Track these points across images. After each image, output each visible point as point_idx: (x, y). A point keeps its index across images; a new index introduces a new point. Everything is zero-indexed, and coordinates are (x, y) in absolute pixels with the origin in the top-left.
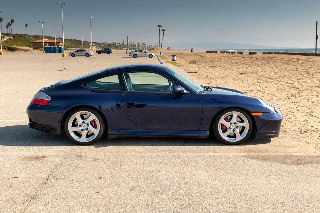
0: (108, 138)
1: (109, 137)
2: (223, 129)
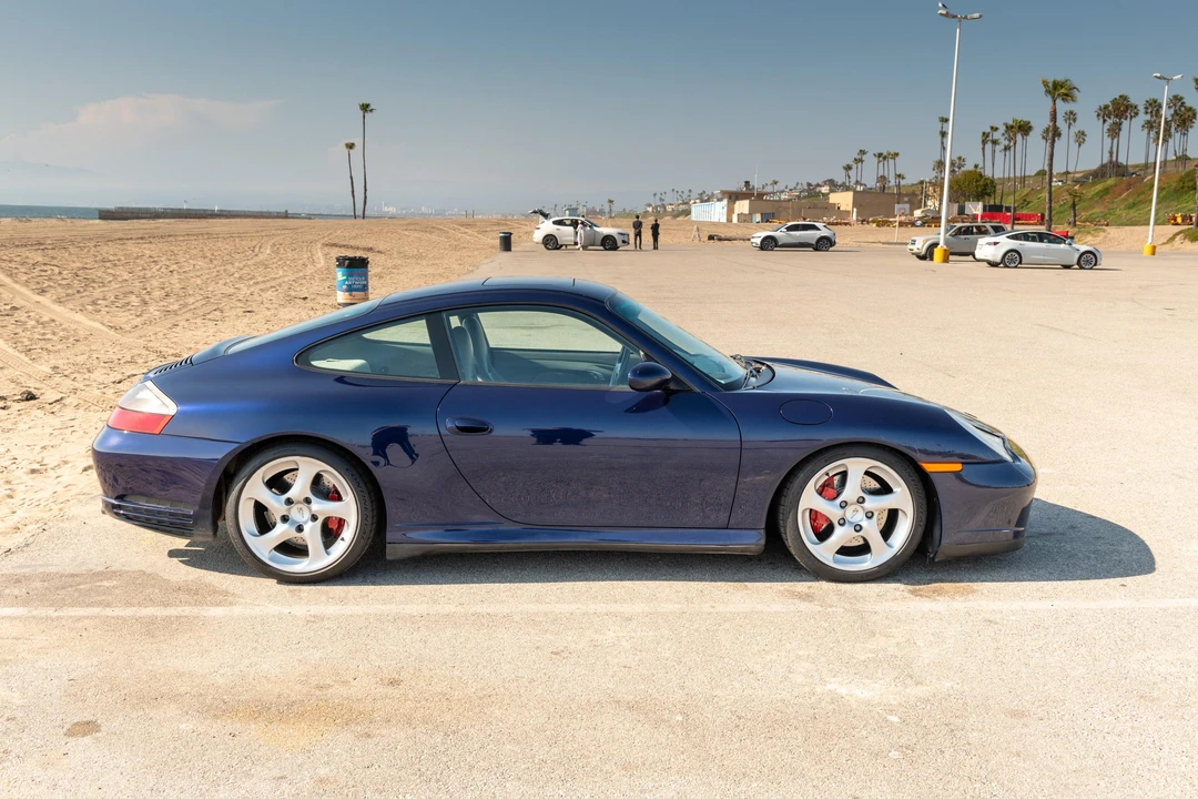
0: (388, 558)
1: (393, 552)
2: (815, 521)
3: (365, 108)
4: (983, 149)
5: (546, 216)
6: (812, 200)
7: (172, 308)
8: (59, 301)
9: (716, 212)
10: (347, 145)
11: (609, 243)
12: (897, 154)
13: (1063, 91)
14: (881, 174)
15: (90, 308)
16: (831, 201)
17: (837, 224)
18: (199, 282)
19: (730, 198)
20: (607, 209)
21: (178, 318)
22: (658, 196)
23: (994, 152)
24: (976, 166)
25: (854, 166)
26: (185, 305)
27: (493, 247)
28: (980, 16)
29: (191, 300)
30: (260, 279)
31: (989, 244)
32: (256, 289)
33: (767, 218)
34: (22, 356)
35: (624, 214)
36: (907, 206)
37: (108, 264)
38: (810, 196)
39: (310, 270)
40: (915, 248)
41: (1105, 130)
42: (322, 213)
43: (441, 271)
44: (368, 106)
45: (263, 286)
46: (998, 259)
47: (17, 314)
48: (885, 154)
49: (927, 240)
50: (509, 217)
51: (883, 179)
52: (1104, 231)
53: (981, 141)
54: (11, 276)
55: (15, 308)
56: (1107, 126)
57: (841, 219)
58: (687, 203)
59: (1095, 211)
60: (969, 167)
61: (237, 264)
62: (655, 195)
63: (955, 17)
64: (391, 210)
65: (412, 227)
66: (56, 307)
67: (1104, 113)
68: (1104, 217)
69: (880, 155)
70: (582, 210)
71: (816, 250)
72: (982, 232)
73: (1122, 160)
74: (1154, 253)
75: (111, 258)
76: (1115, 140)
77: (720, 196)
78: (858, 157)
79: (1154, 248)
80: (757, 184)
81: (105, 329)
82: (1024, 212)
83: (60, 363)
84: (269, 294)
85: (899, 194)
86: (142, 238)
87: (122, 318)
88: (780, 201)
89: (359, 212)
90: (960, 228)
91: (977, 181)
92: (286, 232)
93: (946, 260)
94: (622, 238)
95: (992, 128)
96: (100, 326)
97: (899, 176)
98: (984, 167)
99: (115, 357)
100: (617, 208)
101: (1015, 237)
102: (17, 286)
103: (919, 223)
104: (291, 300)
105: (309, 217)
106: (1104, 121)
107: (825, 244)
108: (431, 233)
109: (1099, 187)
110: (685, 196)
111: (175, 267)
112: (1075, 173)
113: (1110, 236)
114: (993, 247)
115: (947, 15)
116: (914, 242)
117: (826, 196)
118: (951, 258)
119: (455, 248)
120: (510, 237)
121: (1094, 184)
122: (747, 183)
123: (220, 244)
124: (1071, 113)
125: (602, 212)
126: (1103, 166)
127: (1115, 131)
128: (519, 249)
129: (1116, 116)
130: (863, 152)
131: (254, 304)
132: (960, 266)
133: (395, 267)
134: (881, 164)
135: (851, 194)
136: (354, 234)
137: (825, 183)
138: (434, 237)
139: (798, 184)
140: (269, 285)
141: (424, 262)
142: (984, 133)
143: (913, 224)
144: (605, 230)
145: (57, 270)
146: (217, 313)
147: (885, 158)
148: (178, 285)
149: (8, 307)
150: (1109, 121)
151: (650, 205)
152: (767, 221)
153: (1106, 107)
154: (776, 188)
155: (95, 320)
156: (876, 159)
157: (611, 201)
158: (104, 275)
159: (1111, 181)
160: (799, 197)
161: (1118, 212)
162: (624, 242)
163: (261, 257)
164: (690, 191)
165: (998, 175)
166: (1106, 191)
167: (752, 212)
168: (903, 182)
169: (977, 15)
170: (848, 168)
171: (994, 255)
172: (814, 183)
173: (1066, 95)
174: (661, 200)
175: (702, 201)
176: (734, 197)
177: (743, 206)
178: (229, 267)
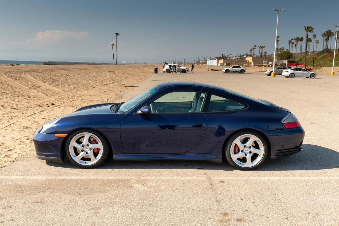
3: (117, 34)
4: (289, 45)
5: (167, 64)
6: (241, 59)
7: (75, 86)
8: (49, 85)
9: (214, 63)
10: (112, 44)
11: (184, 71)
12: (265, 47)
13: (310, 29)
14: (260, 52)
15: (57, 86)
16: (246, 60)
17: (247, 66)
18: (80, 81)
19: (218, 59)
20: (183, 62)
21: (78, 89)
22: (198, 58)
23: (292, 46)
24: (287, 50)
25: (253, 50)
26: (79, 86)
27: (152, 72)
28: (284, 10)
29: (80, 85)
30: (94, 80)
31: (286, 71)
32: (94, 82)
33: (228, 64)
34: (47, 96)
35: (188, 63)
36: (267, 61)
37: (57, 76)
38: (241, 58)
39: (106, 78)
40: (266, 73)
41: (324, 40)
42: (104, 63)
43: (139, 78)
44: (118, 34)
45: (96, 82)
46: (288, 75)
47: (41, 87)
48: (262, 46)
49: (270, 71)
50: (156, 64)
51: (261, 53)
52: (322, 68)
53: (288, 43)
54: (35, 79)
55: (39, 86)
56: (325, 38)
57: (249, 65)
58: (206, 60)
59: (321, 62)
60: (285, 50)
61: (88, 76)
62: (197, 58)
63: (277, 10)
64: (123, 62)
65: (131, 67)
66: (49, 86)
67: (324, 35)
68: (323, 64)
69: (260, 47)
70: (176, 62)
71: (240, 73)
72: (285, 68)
73: (329, 48)
74: (334, 74)
75: (57, 75)
76: (327, 43)
77: (215, 58)
78: (254, 47)
79: (334, 73)
80: (225, 55)
81: (62, 91)
82: (301, 63)
83: (56, 98)
84: (98, 84)
85: (265, 58)
86: (62, 70)
87: (65, 89)
88: (232, 60)
89: (115, 63)
90: (279, 67)
91: (287, 54)
92: (98, 68)
93: (275, 76)
94: (187, 70)
95: (292, 39)
96: (61, 90)
97: (265, 53)
98: (289, 50)
99: (67, 97)
100: (186, 62)
101: (293, 70)
102: (38, 81)
103: (270, 66)
104: (103, 85)
105: (101, 64)
106: (324, 37)
107: (242, 71)
108: (136, 68)
109: (322, 56)
110: (205, 58)
111: (73, 77)
112: (316, 52)
113: (323, 69)
114: (287, 72)
115: (275, 10)
116: (266, 71)
117: (245, 58)
118: (276, 75)
119: (142, 73)
120: (157, 70)
121: (321, 55)
122: (223, 55)
123: (82, 71)
124: (315, 35)
125: (182, 63)
126: (324, 50)
127: (327, 40)
128: (159, 73)
129: (327, 36)
130: (255, 46)
131: (95, 86)
132: (278, 77)
133: (127, 77)
134: (260, 49)
135: (252, 58)
136: (115, 69)
137: (245, 55)
138: (137, 70)
139: (237, 55)
140: (97, 81)
141: (135, 76)
142: (289, 41)
143: (269, 66)
144: (183, 68)
145: (45, 77)
146: (86, 88)
147: (262, 48)
148: (75, 81)
149: (38, 86)
150: (325, 37)
151: (195, 61)
152: (228, 65)
153: (325, 33)
154: (231, 56)
155: (59, 89)
156: (259, 48)
157: (185, 60)
158: (57, 79)
159: (325, 54)
160: (237, 58)
161: (327, 63)
162: (188, 71)
163: (93, 75)
164: (207, 57)
165: (293, 52)
166: (324, 57)
167: (224, 63)
168: (266, 54)
169: (283, 10)
170: (251, 50)
171: (287, 74)
172: (242, 55)
173: (310, 30)
174: (199, 59)
175: (210, 60)
176: (219, 59)
177: (221, 61)
178: (86, 77)
